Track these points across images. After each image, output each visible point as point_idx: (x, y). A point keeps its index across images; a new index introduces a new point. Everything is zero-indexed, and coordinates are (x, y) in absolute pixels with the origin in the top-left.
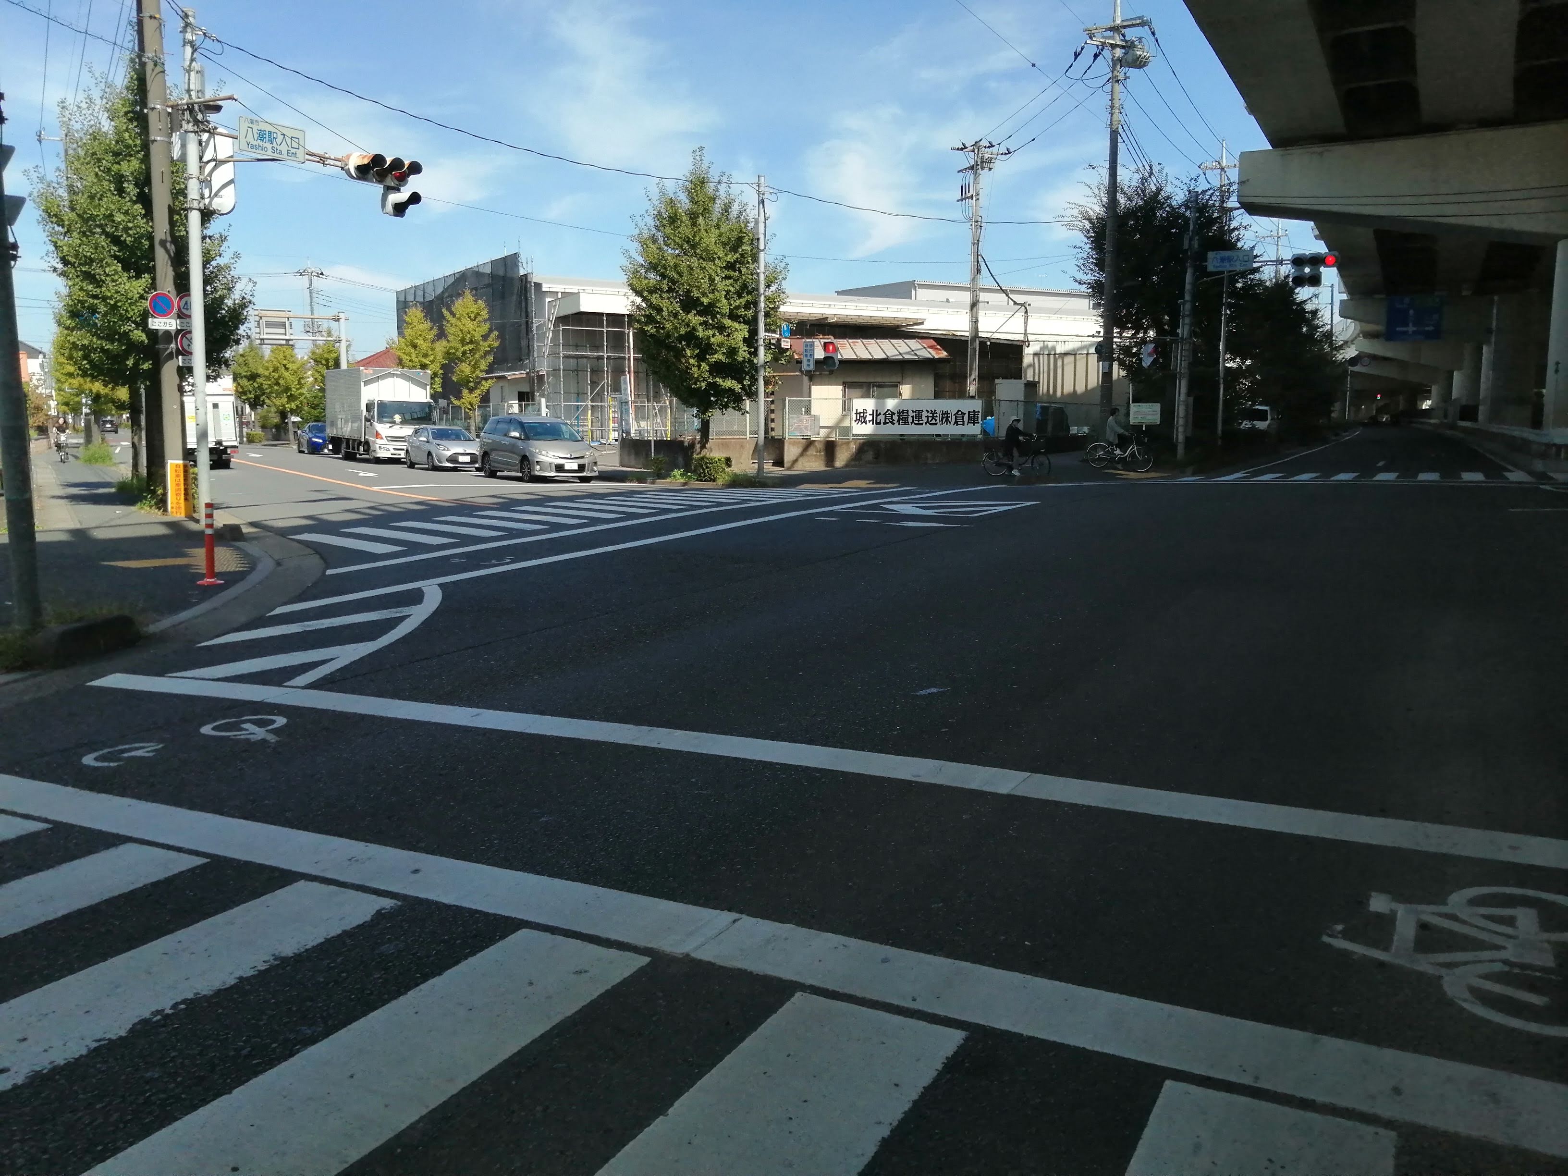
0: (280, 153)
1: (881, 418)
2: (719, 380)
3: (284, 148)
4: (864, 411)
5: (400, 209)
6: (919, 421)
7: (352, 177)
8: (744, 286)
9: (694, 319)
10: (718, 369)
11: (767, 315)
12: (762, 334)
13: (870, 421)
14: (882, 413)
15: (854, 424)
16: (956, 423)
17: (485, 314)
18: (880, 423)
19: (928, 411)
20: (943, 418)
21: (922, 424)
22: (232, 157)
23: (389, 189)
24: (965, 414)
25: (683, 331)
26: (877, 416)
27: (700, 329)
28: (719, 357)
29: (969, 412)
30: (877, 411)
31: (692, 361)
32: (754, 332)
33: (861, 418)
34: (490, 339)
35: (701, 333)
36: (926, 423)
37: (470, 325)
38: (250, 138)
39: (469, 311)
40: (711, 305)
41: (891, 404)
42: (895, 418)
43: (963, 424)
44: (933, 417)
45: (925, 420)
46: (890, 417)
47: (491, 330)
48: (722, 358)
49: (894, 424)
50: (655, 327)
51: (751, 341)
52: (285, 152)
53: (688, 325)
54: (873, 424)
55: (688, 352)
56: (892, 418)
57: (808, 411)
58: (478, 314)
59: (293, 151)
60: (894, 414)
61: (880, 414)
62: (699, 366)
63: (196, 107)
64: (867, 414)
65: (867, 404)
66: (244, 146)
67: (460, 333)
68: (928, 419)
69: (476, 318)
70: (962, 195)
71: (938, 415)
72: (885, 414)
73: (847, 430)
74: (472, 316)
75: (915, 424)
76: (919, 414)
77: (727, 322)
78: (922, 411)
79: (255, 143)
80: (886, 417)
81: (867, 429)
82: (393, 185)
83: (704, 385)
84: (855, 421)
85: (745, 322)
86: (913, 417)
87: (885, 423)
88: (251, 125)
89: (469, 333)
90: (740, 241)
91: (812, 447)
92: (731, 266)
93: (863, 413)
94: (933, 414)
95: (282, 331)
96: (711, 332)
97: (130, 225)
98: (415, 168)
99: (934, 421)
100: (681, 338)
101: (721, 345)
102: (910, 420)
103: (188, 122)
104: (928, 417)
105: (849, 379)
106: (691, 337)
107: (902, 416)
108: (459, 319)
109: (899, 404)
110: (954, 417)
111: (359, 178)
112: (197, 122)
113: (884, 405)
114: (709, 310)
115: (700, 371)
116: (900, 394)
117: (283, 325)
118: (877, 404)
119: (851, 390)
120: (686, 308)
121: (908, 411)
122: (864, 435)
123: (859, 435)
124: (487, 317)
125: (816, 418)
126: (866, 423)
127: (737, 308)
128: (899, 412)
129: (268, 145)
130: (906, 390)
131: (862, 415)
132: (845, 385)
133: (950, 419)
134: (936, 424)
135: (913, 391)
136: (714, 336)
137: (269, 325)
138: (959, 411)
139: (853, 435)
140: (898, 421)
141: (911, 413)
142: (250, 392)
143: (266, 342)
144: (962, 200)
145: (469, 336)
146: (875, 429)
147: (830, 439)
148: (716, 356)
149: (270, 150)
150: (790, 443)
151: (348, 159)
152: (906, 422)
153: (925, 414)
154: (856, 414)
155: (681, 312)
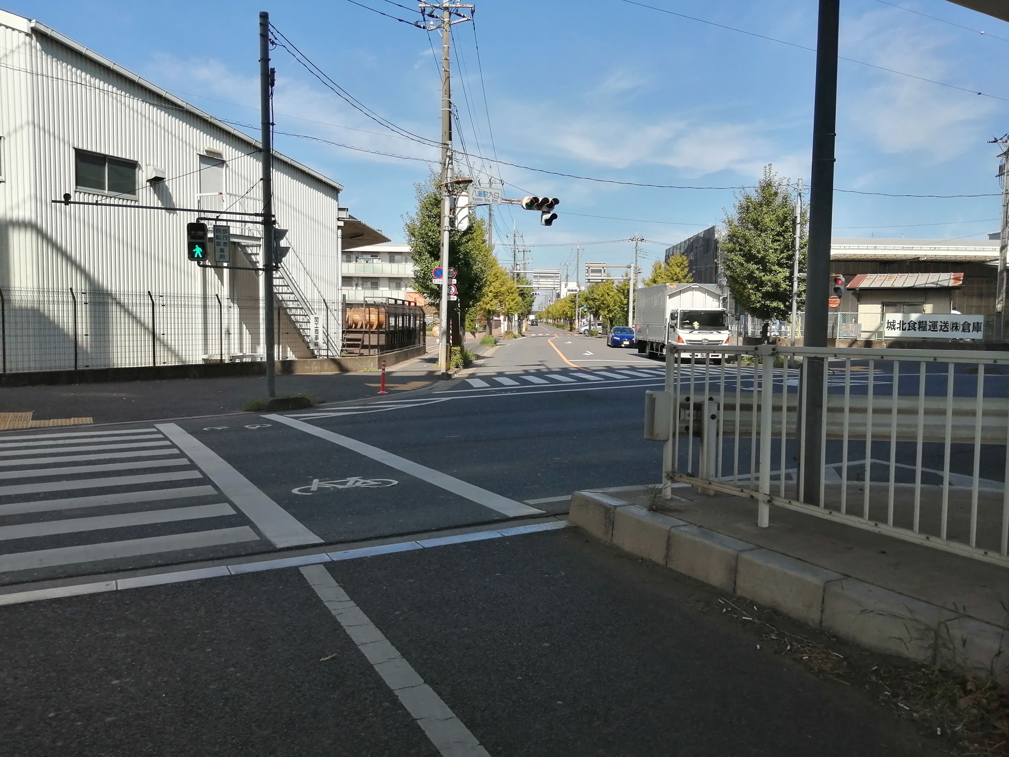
0: (489, 201)
1: (906, 326)
2: (768, 303)
3: (491, 198)
4: (894, 321)
5: (548, 222)
6: (934, 328)
7: (524, 209)
8: (786, 247)
9: (752, 266)
10: (767, 296)
11: (800, 262)
12: (796, 274)
13: (897, 328)
14: (907, 323)
15: (886, 330)
16: (964, 330)
17: (686, 263)
18: (905, 330)
19: (941, 322)
20: (953, 327)
21: (937, 331)
22: (467, 205)
23: (544, 213)
24: (970, 324)
25: (745, 273)
26: (903, 324)
27: (757, 272)
28: (768, 288)
29: (974, 323)
30: (903, 321)
31: (751, 291)
32: (792, 273)
33: (891, 326)
34: (687, 277)
35: (757, 274)
36: (940, 330)
37: (678, 270)
38: (474, 196)
39: (677, 262)
40: (763, 258)
41: (914, 317)
42: (917, 326)
43: (969, 332)
44: (945, 326)
45: (939, 328)
46: (912, 326)
47: (689, 272)
48: (769, 289)
49: (915, 330)
50: (731, 272)
51: (790, 279)
52: (491, 200)
53: (749, 269)
54: (900, 330)
55: (749, 286)
56: (914, 327)
57: (856, 321)
58: (682, 263)
59: (496, 199)
60: (916, 323)
61: (905, 323)
62: (755, 294)
63: (449, 185)
64: (896, 324)
65: (897, 317)
66: (471, 200)
67: (670, 274)
68: (941, 328)
69: (680, 265)
70: (1000, 172)
71: (949, 325)
72: (909, 324)
73: (880, 334)
74: (679, 264)
75: (932, 331)
76: (934, 324)
77: (776, 268)
78: (937, 322)
79: (476, 198)
80: (909, 325)
81: (896, 333)
82: (546, 210)
83: (758, 305)
84: (887, 328)
85: (788, 267)
86: (930, 326)
87: (909, 330)
88: (475, 190)
89: (676, 274)
90: (785, 219)
91: (855, 344)
92: (779, 234)
93: (893, 322)
94: (946, 324)
95: (600, 274)
96: (763, 274)
97: (434, 237)
98: (556, 201)
99: (946, 329)
100: (745, 278)
101: (770, 281)
102: (928, 328)
103: (446, 192)
104: (941, 326)
105: (885, 300)
106: (751, 277)
107: (922, 325)
108: (671, 266)
109: (920, 317)
110: (962, 327)
111: (527, 209)
112: (449, 192)
113: (908, 318)
114: (762, 262)
115: (756, 297)
116: (924, 311)
117: (600, 271)
118: (904, 317)
119: (887, 307)
120: (748, 261)
121: (926, 322)
122: (893, 337)
123: (889, 337)
124: (687, 265)
125: (860, 326)
126: (895, 329)
127: (782, 258)
128: (920, 322)
129: (483, 198)
130: (928, 308)
131: (892, 324)
132: (883, 304)
133: (958, 328)
134: (948, 331)
135: (934, 308)
136: (764, 276)
137: (593, 271)
138: (966, 322)
139: (885, 337)
140: (919, 328)
141: (928, 323)
142: (594, 308)
143: (591, 281)
144: (999, 176)
145: (676, 276)
146: (902, 333)
147: (871, 340)
148: (765, 288)
149: (484, 200)
150: (839, 342)
151: (523, 199)
152: (924, 329)
153: (939, 324)
154: (888, 323)
155: (744, 262)
